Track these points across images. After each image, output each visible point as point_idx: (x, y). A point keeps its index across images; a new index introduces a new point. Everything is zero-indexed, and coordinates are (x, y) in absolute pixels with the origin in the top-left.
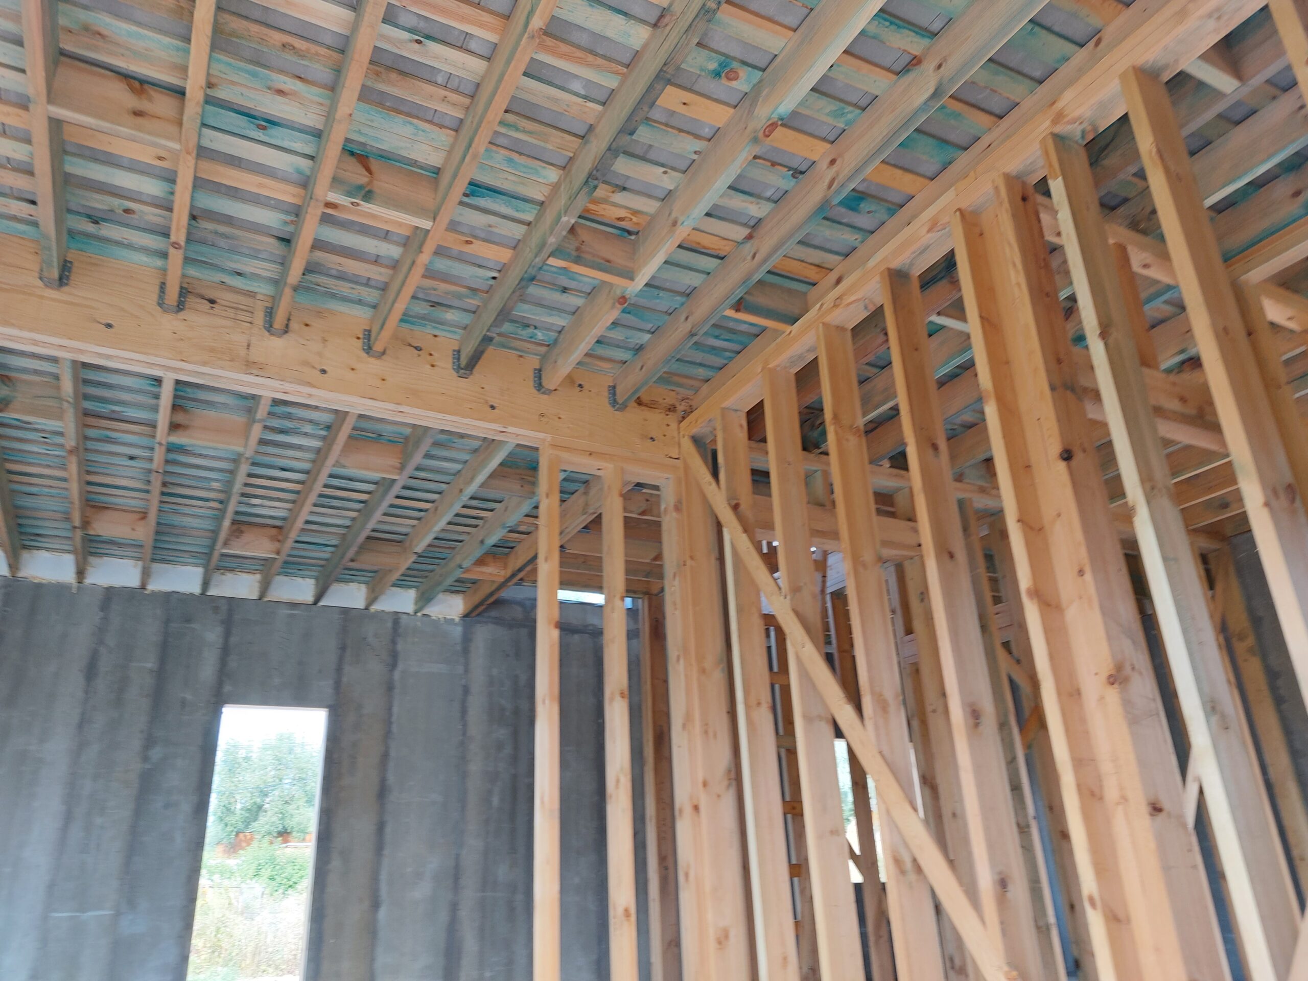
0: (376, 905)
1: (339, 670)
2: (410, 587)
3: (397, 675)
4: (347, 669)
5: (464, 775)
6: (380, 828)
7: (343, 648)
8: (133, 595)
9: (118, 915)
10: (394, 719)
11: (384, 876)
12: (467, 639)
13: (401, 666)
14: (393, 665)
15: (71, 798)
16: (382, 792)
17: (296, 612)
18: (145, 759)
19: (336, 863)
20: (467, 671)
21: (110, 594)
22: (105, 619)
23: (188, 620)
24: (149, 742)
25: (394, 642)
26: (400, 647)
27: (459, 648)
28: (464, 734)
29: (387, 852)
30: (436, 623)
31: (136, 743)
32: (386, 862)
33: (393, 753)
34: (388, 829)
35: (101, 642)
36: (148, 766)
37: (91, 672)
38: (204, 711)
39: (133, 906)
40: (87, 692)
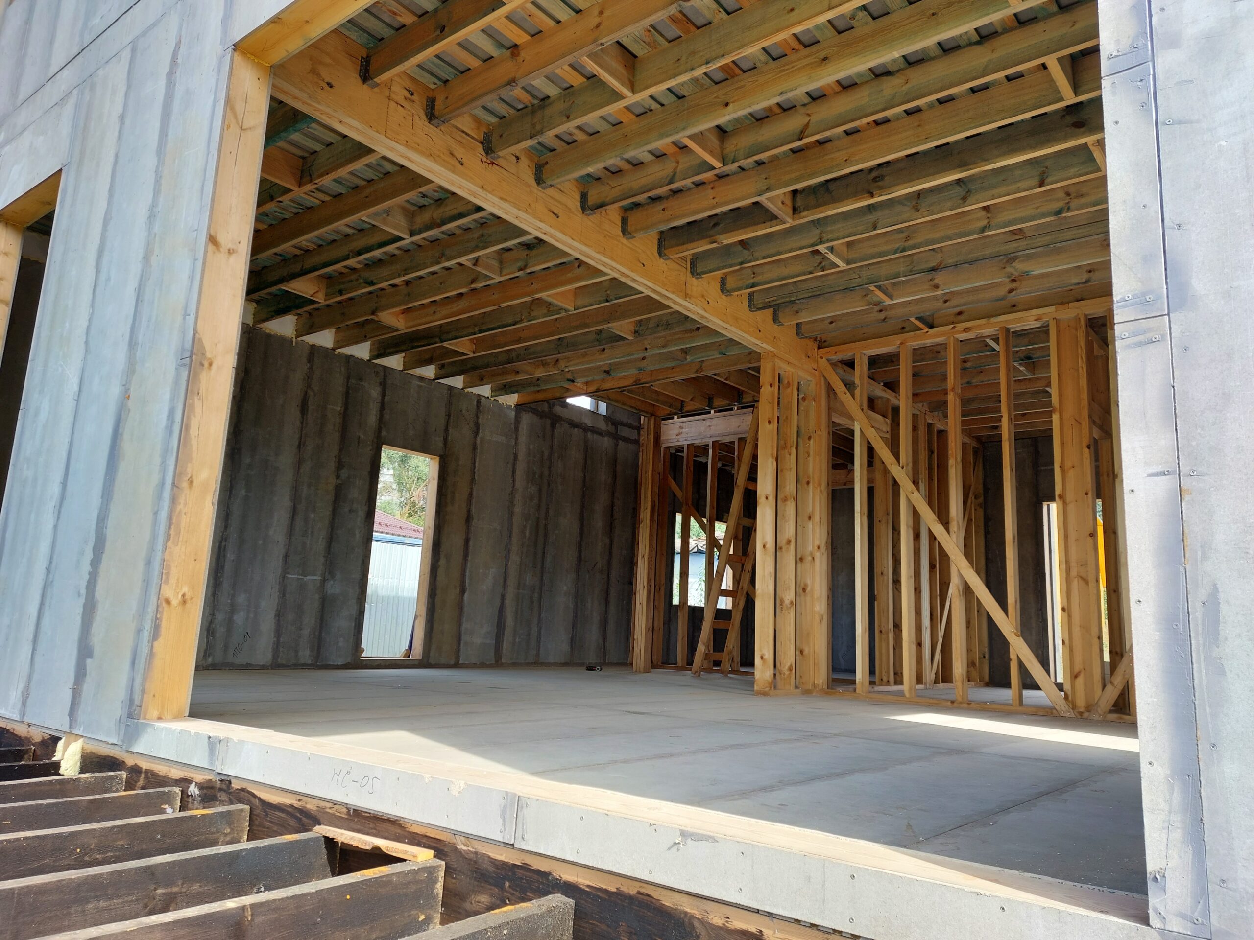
0: (463, 591)
1: (446, 430)
3: (478, 439)
4: (451, 431)
5: (511, 514)
6: (467, 541)
7: (449, 416)
8: (327, 353)
9: (324, 581)
10: (476, 470)
11: (467, 574)
12: (517, 417)
13: (480, 435)
14: (476, 433)
15: (296, 498)
16: (469, 519)
17: (422, 384)
18: (338, 477)
19: (442, 562)
20: (516, 443)
21: (314, 349)
22: (311, 368)
23: (361, 380)
24: (340, 465)
25: (477, 417)
26: (480, 420)
27: (513, 426)
28: (514, 486)
29: (469, 558)
30: (501, 409)
31: (332, 465)
32: (469, 564)
33: (474, 494)
34: (471, 543)
35: (309, 386)
36: (339, 481)
37: (304, 408)
38: (371, 448)
39: (332, 575)
40: (302, 423)
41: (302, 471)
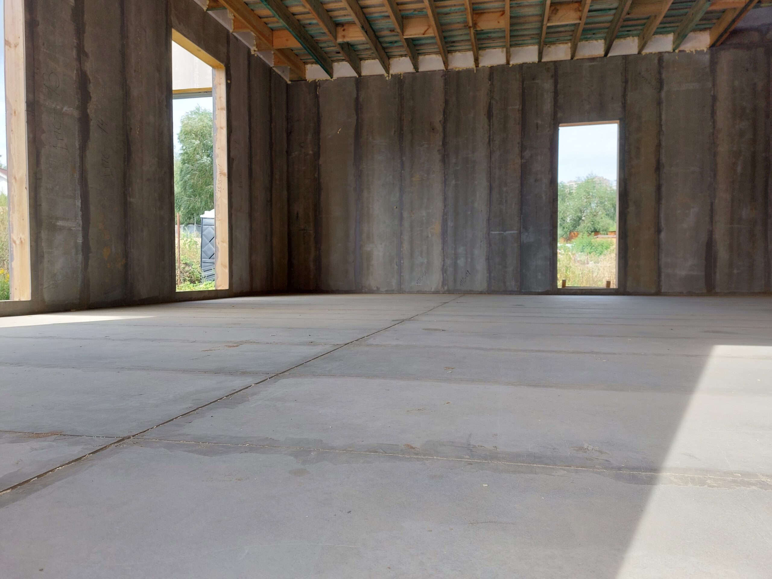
0: (659, 231)
1: (624, 95)
2: (669, 32)
3: (663, 94)
4: (629, 95)
5: (715, 154)
6: (659, 188)
7: (626, 82)
8: (503, 69)
9: (520, 233)
10: (663, 122)
11: (662, 215)
12: (713, 62)
13: (665, 88)
14: (661, 88)
15: (490, 179)
16: (658, 167)
17: (593, 63)
18: (522, 157)
19: (632, 208)
20: (714, 85)
21: (492, 70)
22: (492, 84)
23: (534, 79)
24: (523, 148)
25: (660, 73)
26: (664, 76)
27: (708, 69)
28: (714, 128)
29: (663, 202)
30: (689, 56)
31: (517, 150)
32: (663, 207)
33: (663, 144)
34: (664, 189)
35: (492, 98)
36: (523, 161)
37: (489, 115)
38: (548, 129)
39: (526, 229)
40: (490, 126)
41: (493, 159)
